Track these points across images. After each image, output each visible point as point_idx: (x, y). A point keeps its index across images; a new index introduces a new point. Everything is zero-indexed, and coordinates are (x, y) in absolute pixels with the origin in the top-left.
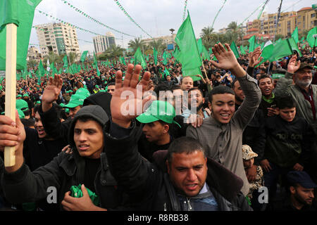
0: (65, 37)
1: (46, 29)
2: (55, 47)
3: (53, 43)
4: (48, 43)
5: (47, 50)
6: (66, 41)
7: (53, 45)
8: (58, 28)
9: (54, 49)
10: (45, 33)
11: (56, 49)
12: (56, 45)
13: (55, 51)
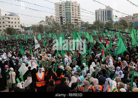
0: (72, 11)
1: (61, 6)
2: (64, 18)
3: (64, 15)
4: (60, 15)
5: (59, 19)
6: (72, 14)
7: (63, 16)
8: (68, 5)
9: (63, 19)
10: (60, 8)
11: (65, 19)
12: (65, 16)
13: (64, 20)
